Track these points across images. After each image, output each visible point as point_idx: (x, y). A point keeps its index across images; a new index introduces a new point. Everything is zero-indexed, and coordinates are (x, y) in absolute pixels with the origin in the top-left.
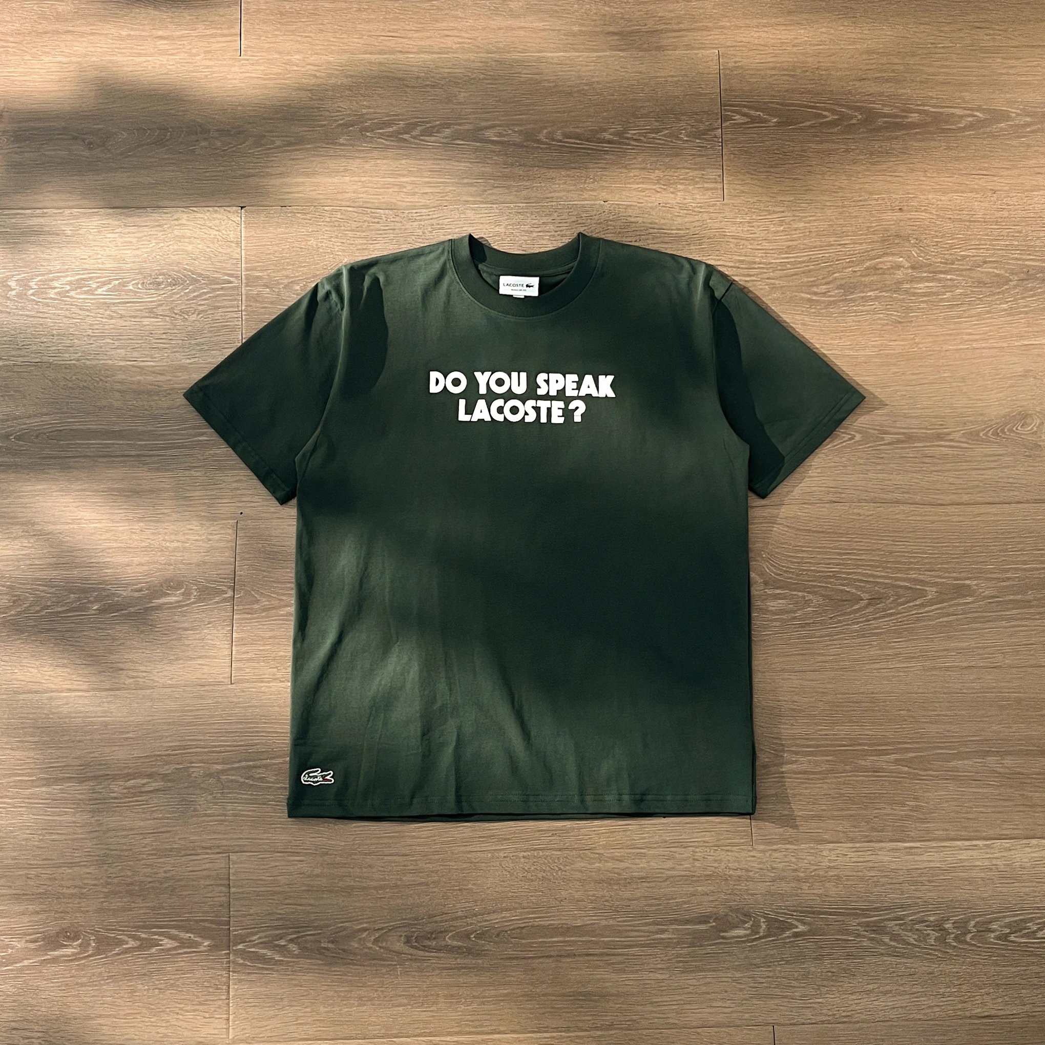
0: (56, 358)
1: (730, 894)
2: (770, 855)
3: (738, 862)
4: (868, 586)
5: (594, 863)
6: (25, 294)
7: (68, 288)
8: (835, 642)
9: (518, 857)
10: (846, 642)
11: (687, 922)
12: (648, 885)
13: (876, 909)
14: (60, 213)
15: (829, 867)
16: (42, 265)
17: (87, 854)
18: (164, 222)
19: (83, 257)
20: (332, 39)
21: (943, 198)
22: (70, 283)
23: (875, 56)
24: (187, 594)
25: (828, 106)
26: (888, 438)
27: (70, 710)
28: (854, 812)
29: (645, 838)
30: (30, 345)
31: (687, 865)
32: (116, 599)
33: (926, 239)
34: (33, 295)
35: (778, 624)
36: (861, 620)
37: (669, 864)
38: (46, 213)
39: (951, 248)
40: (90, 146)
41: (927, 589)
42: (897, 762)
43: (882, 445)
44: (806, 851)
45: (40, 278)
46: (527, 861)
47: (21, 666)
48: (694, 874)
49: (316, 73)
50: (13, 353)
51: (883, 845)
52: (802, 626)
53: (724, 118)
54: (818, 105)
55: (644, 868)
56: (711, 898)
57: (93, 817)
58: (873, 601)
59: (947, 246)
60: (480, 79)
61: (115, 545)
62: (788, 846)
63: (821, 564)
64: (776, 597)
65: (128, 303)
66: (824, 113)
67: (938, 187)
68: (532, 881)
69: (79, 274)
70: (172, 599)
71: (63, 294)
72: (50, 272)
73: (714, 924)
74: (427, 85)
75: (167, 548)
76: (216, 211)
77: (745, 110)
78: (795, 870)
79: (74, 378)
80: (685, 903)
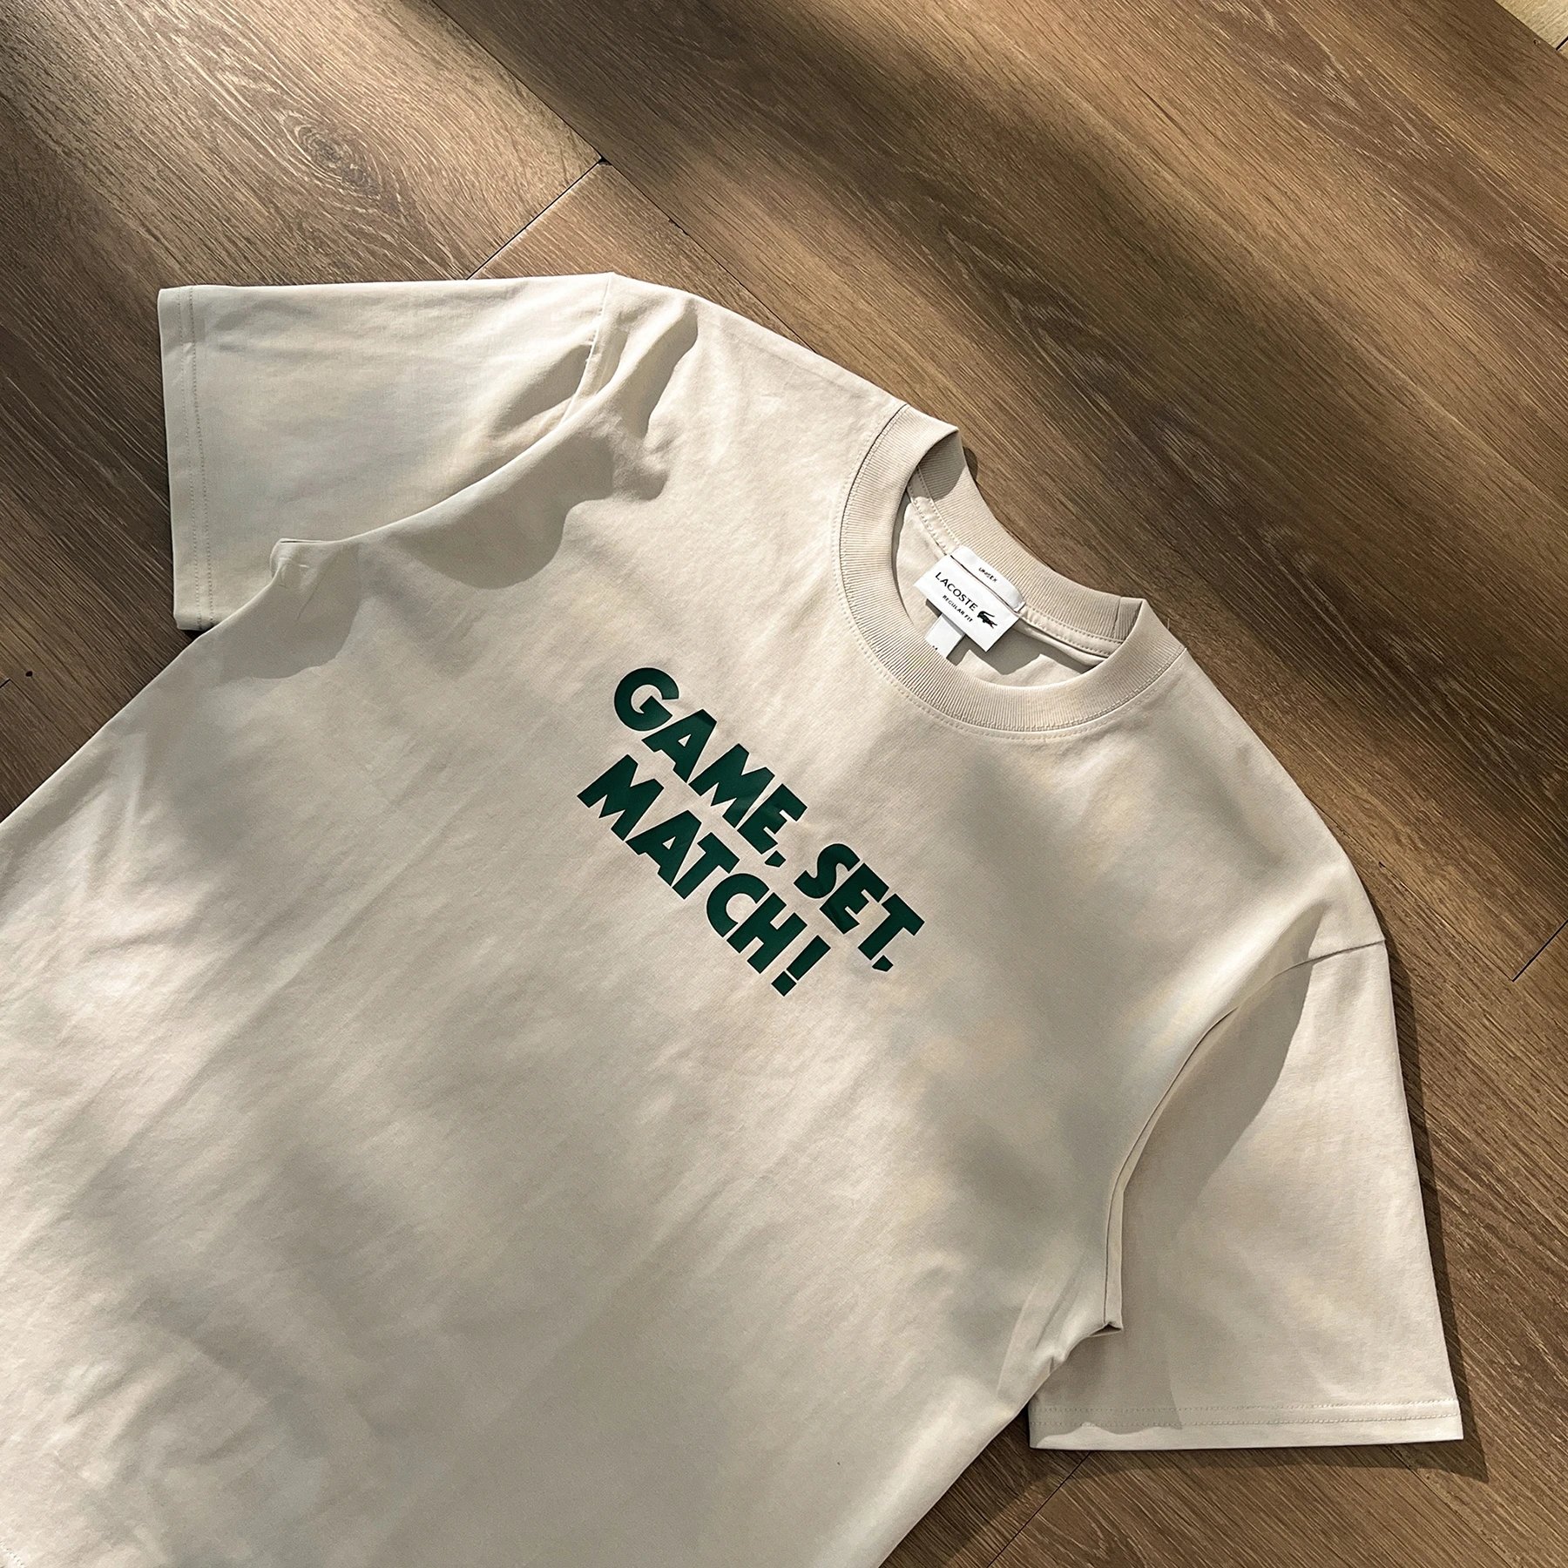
65: (250, 139)
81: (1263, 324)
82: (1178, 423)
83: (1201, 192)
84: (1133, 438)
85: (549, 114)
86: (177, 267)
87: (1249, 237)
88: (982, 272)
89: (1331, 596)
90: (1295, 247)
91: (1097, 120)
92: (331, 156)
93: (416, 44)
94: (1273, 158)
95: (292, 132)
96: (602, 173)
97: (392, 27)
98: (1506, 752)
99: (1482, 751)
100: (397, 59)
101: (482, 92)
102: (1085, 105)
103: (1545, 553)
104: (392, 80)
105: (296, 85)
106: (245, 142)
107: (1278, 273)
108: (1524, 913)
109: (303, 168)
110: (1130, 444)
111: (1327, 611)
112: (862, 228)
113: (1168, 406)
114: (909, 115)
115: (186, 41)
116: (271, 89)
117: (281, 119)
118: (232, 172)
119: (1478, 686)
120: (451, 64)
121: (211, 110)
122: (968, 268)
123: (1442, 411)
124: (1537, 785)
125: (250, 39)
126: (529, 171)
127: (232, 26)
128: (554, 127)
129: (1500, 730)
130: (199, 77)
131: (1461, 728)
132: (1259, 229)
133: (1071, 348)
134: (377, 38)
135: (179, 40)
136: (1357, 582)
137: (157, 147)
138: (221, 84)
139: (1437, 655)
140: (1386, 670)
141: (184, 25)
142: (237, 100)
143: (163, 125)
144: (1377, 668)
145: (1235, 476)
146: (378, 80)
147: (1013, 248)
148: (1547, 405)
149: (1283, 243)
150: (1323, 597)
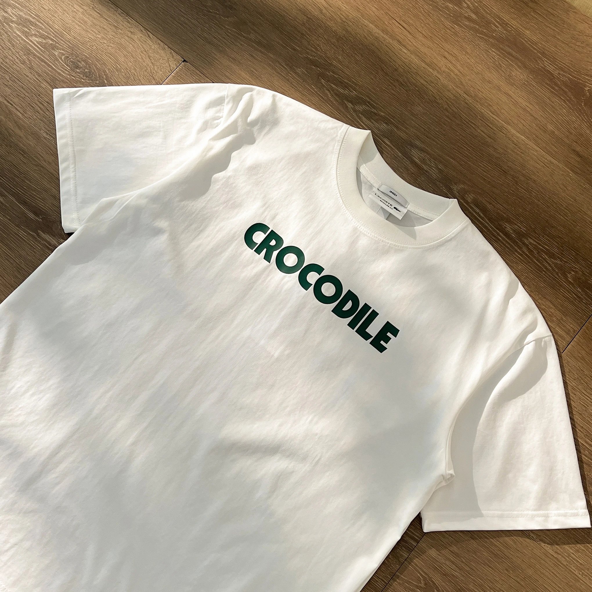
81: (446, 106)
82: (417, 147)
83: (418, 56)
84: (400, 154)
85: (162, 44)
86: (20, 115)
87: (438, 72)
88: (336, 94)
89: (480, 210)
90: (456, 75)
91: (376, 31)
92: (77, 67)
93: (107, 20)
94: (445, 40)
95: (61, 58)
96: (185, 66)
97: (97, 14)
98: (553, 265)
99: (544, 265)
100: (100, 27)
101: (135, 37)
102: (371, 25)
103: (562, 186)
104: (99, 35)
105: (61, 40)
106: (43, 64)
107: (451, 86)
108: (564, 326)
109: (67, 72)
110: (399, 157)
111: (480, 216)
112: (288, 80)
113: (412, 141)
114: (302, 34)
115: (16, 25)
116: (51, 42)
117: (56, 54)
118: (39, 76)
119: (540, 240)
120: (121, 27)
121: (28, 52)
122: (330, 93)
123: (519, 135)
124: (566, 277)
125: (41, 23)
126: (156, 67)
127: (34, 18)
128: (164, 49)
129: (550, 257)
130: (22, 39)
131: (535, 257)
132: (442, 69)
133: (373, 121)
134: (91, 18)
135: (13, 25)
136: (490, 204)
137: (8, 68)
138: (31, 41)
139: (523, 230)
140: (504, 237)
141: (15, 19)
142: (38, 47)
143: (10, 60)
144: (501, 237)
145: (440, 166)
146: (93, 35)
147: (347, 84)
148: (559, 129)
149: (452, 73)
150: (478, 211)
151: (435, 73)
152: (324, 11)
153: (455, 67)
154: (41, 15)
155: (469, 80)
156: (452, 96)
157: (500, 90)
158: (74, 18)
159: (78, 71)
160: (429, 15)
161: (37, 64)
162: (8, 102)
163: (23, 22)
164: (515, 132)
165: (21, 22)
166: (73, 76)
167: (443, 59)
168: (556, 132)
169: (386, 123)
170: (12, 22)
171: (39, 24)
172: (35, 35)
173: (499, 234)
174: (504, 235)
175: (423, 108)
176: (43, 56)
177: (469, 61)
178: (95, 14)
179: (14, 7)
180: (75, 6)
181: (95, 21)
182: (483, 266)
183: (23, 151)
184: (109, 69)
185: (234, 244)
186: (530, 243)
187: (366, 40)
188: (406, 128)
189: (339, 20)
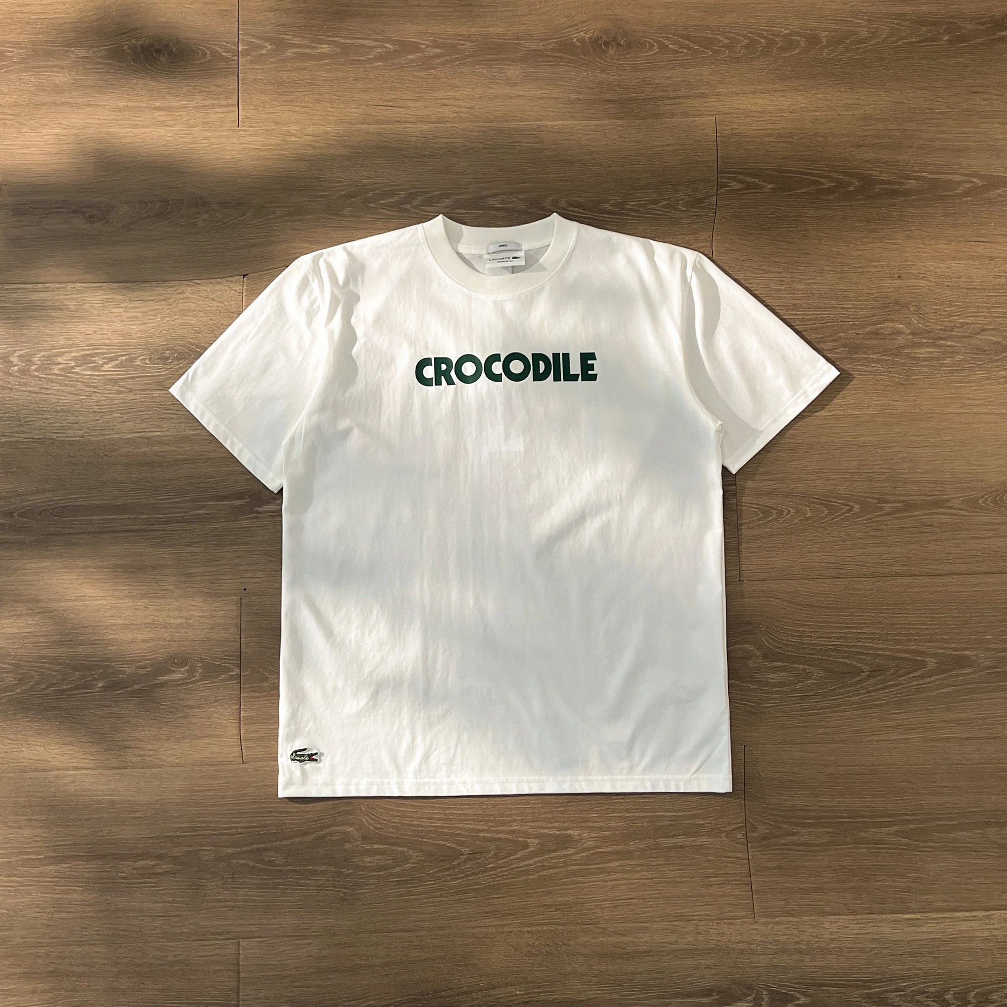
0: (60, 435)
1: (732, 967)
2: (773, 928)
3: (741, 935)
4: (869, 658)
5: (597, 938)
6: (28, 370)
7: (73, 364)
8: (835, 714)
9: (521, 932)
10: (847, 713)
11: (690, 995)
12: (651, 958)
13: (877, 981)
14: (63, 288)
15: (831, 939)
16: (45, 341)
17: (96, 933)
18: (168, 296)
19: (88, 332)
20: (331, 110)
21: (940, 265)
22: (75, 359)
23: (872, 122)
24: (191, 672)
25: (826, 174)
26: (888, 507)
27: (76, 788)
28: (855, 884)
29: (648, 912)
30: (34, 421)
31: (690, 938)
32: (121, 676)
33: (925, 306)
34: (35, 370)
35: (778, 696)
36: (862, 692)
37: (673, 938)
38: (48, 288)
39: (950, 316)
40: (91, 219)
41: (927, 660)
42: (897, 833)
43: (881, 516)
44: (807, 923)
45: (43, 353)
46: (531, 936)
47: (28, 744)
48: (697, 947)
49: (314, 143)
50: (17, 429)
51: (884, 916)
52: (803, 698)
53: (720, 186)
54: (815, 172)
55: (647, 942)
56: (713, 971)
57: (101, 896)
58: (873, 673)
59: (946, 313)
60: (479, 149)
61: (119, 621)
62: (790, 919)
63: (822, 637)
64: (776, 669)
66: (823, 180)
67: (936, 254)
68: (536, 955)
69: (84, 350)
70: (177, 676)
71: (68, 370)
72: (54, 347)
73: (717, 997)
74: (425, 155)
75: (170, 624)
76: (218, 283)
77: (741, 177)
78: (797, 943)
79: (78, 454)
80: (688, 976)
151: (449, 125)
152: (316, 145)
153: (460, 107)
154: (92, 342)
155: (479, 108)
156: (478, 134)
157: (510, 97)
158: (122, 321)
159: (170, 361)
160: (402, 79)
161: (133, 384)
162: (139, 432)
163: (84, 361)
164: (551, 123)
165: (81, 362)
166: (170, 368)
167: (445, 107)
168: (581, 96)
169: (446, 198)
170: (73, 367)
171: (98, 351)
172: (105, 363)
173: (605, 217)
174: (610, 214)
175: (463, 162)
176: (130, 374)
177: (465, 92)
178: (137, 304)
179: (63, 353)
180: (114, 310)
181: (142, 310)
182: (613, 250)
183: (185, 460)
184: (191, 338)
185: (415, 393)
186: (633, 205)
187: (371, 142)
188: (465, 189)
189: (334, 143)
